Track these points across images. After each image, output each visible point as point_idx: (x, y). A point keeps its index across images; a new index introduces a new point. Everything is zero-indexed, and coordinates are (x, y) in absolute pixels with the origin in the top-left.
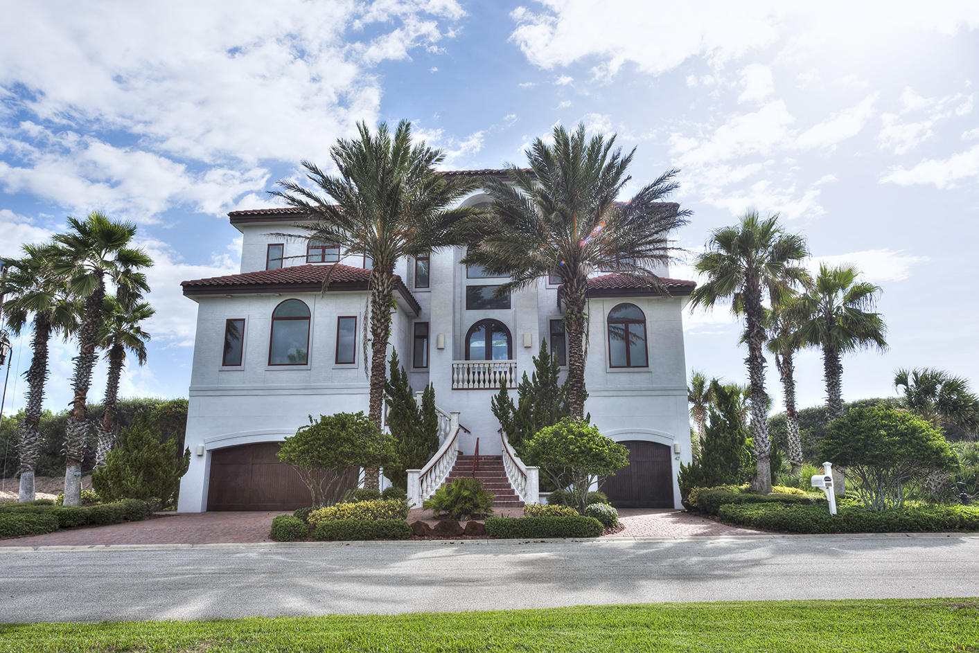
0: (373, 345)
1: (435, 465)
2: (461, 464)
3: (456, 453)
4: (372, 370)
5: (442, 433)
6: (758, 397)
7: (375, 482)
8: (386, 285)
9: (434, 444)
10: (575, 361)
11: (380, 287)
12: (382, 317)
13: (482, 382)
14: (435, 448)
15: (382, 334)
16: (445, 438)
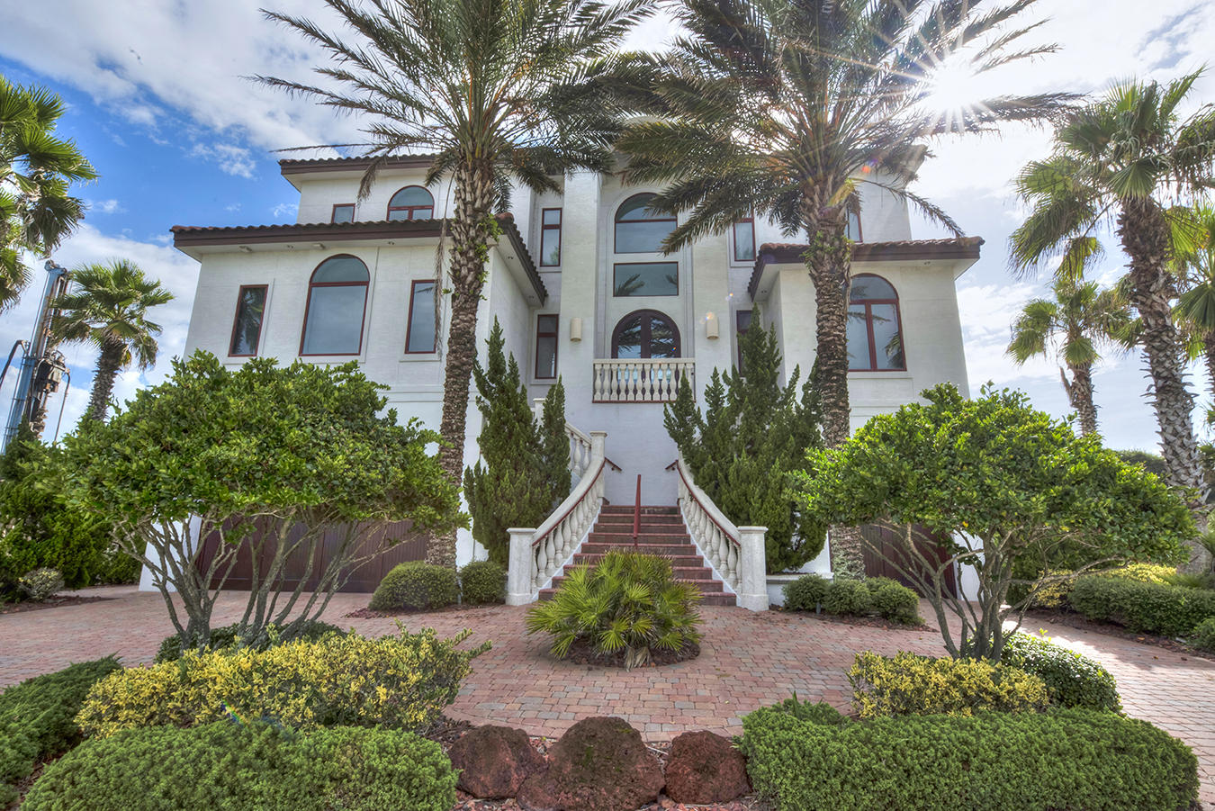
0: (454, 298)
1: (562, 521)
2: (609, 520)
3: (601, 502)
4: (450, 342)
5: (577, 467)
6: (1177, 400)
7: (446, 551)
8: (478, 192)
9: (562, 483)
10: (832, 327)
11: (468, 195)
12: (470, 248)
13: (639, 393)
14: (564, 489)
15: (470, 279)
16: (581, 476)
